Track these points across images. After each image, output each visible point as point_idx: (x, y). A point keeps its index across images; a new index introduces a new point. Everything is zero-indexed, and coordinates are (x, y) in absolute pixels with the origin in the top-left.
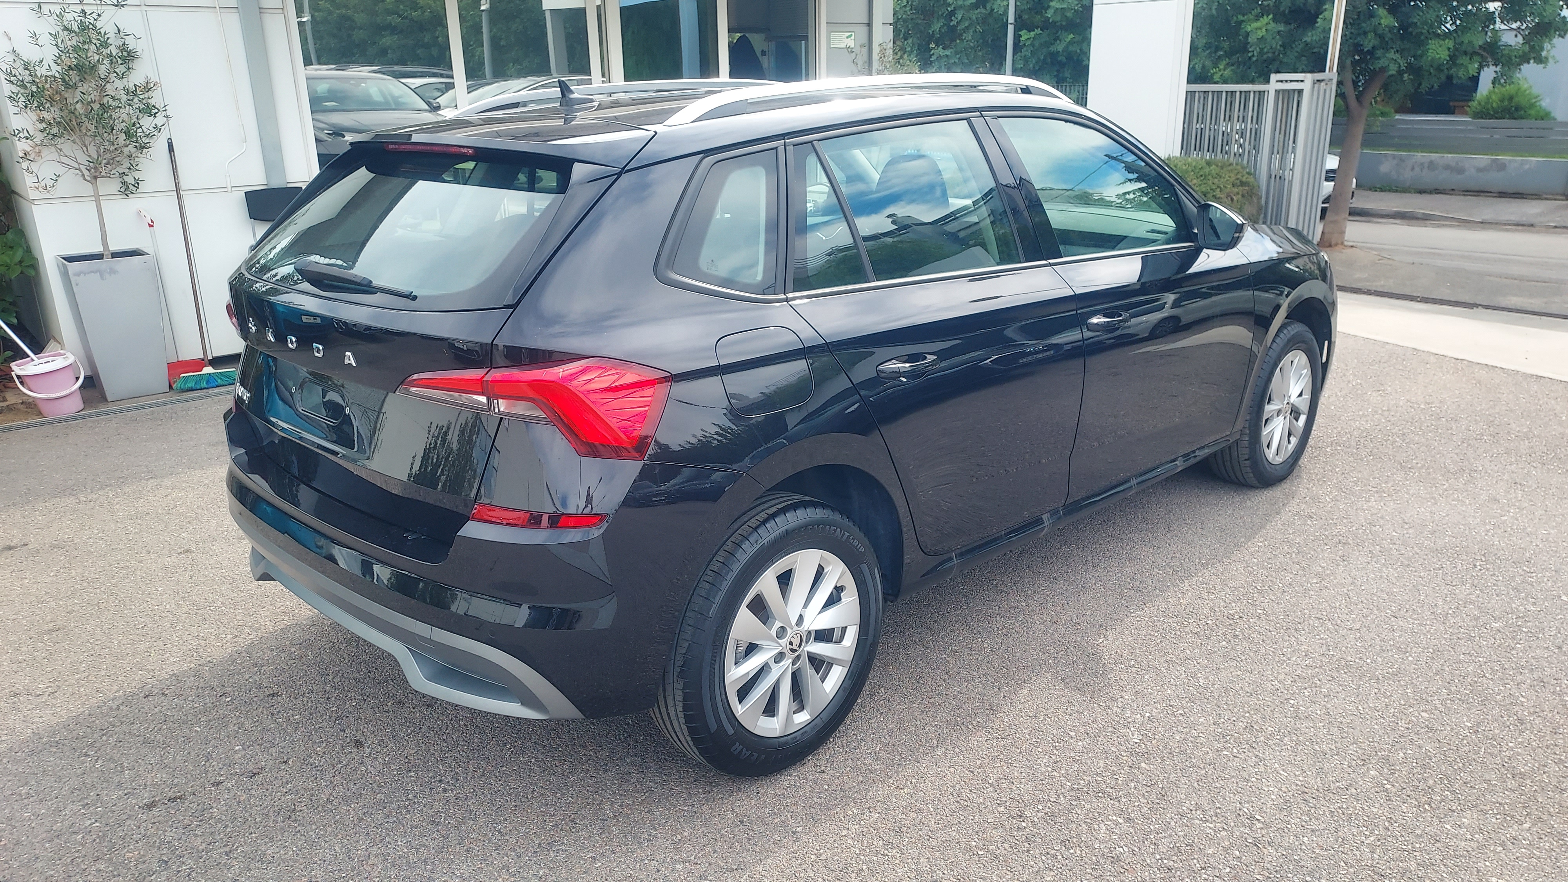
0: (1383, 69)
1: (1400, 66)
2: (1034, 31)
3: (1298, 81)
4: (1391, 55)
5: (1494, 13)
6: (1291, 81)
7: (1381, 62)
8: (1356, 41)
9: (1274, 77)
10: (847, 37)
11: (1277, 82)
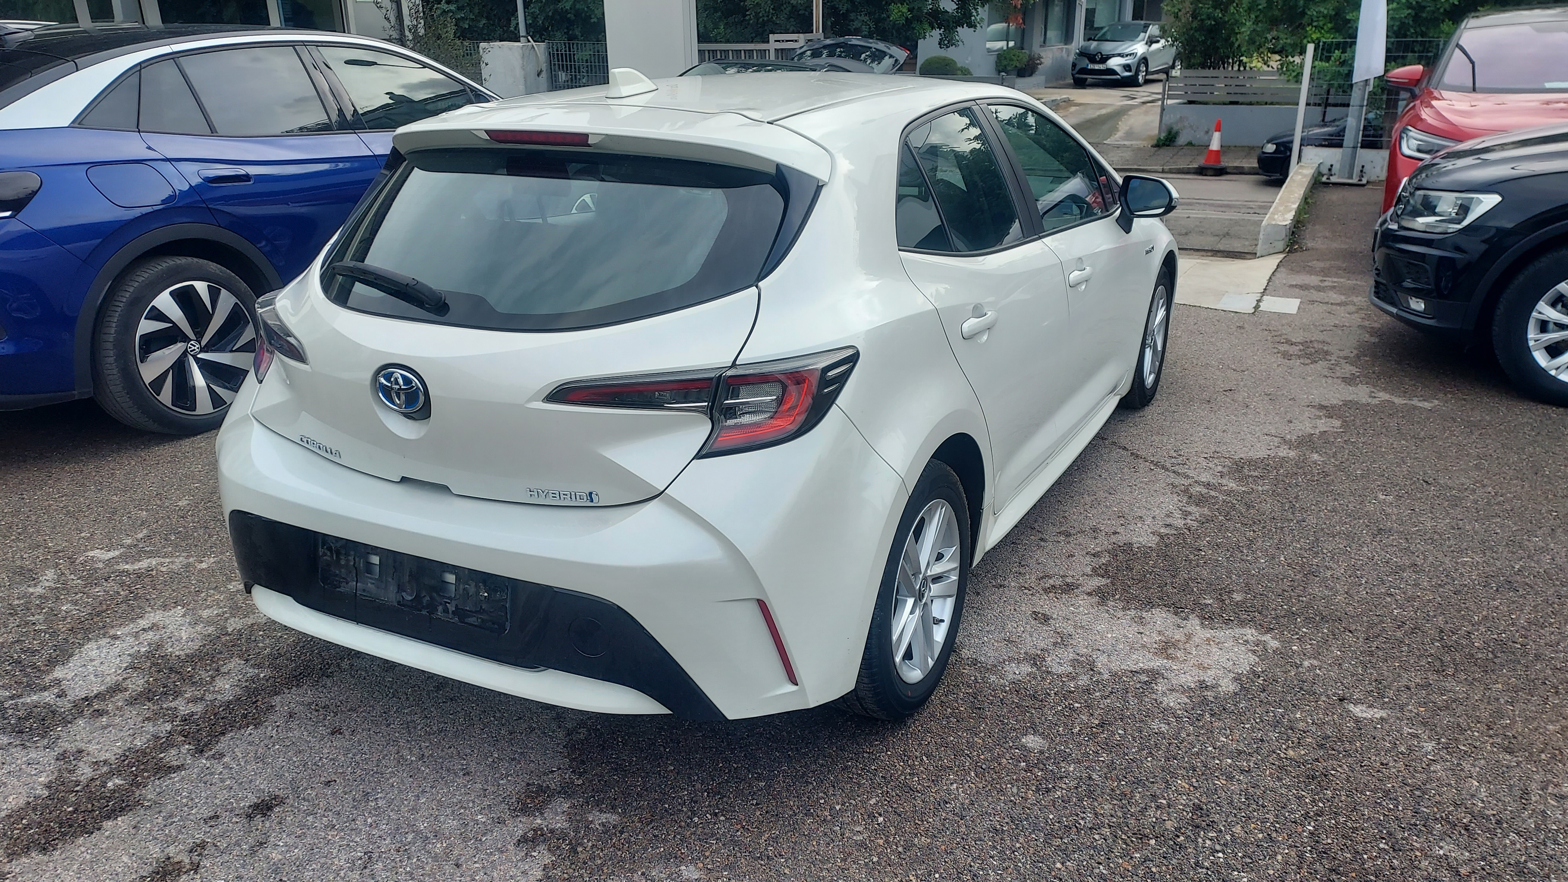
3: (792, 41)
6: (787, 41)
9: (772, 37)
11: (776, 41)
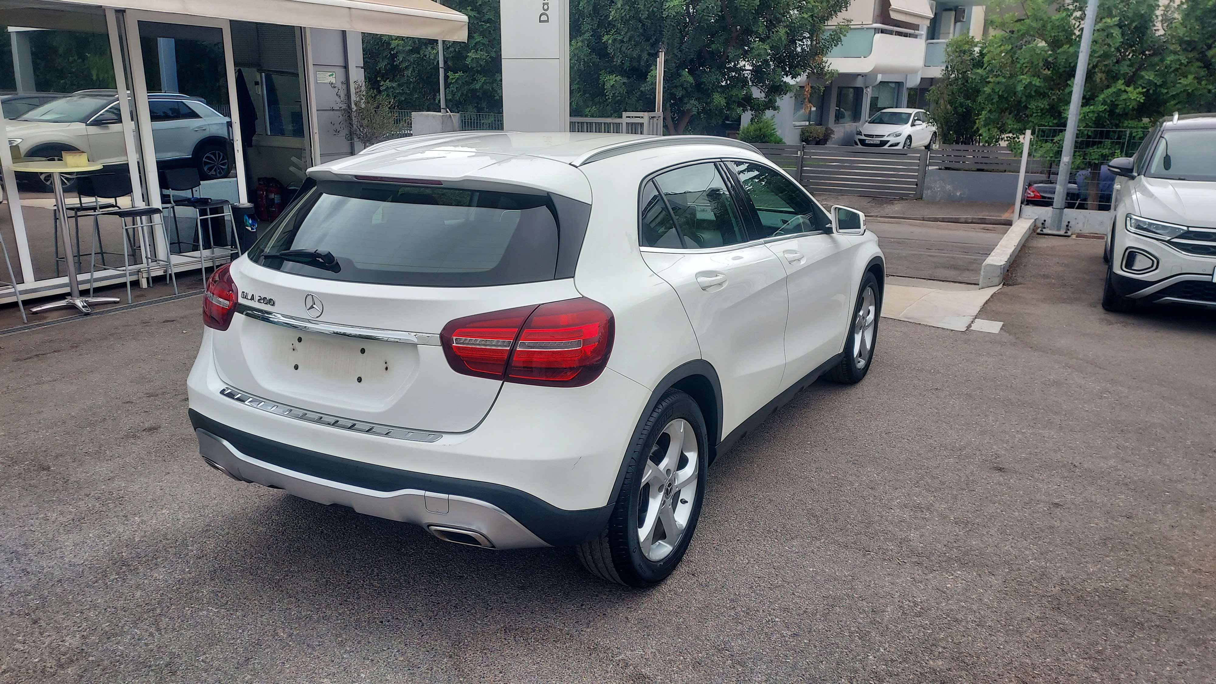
0: (689, 111)
1: (698, 109)
2: (458, 73)
3: (639, 117)
4: (693, 101)
5: (747, 77)
6: (636, 117)
8: (672, 91)
9: (625, 114)
10: (330, 76)
11: (627, 117)
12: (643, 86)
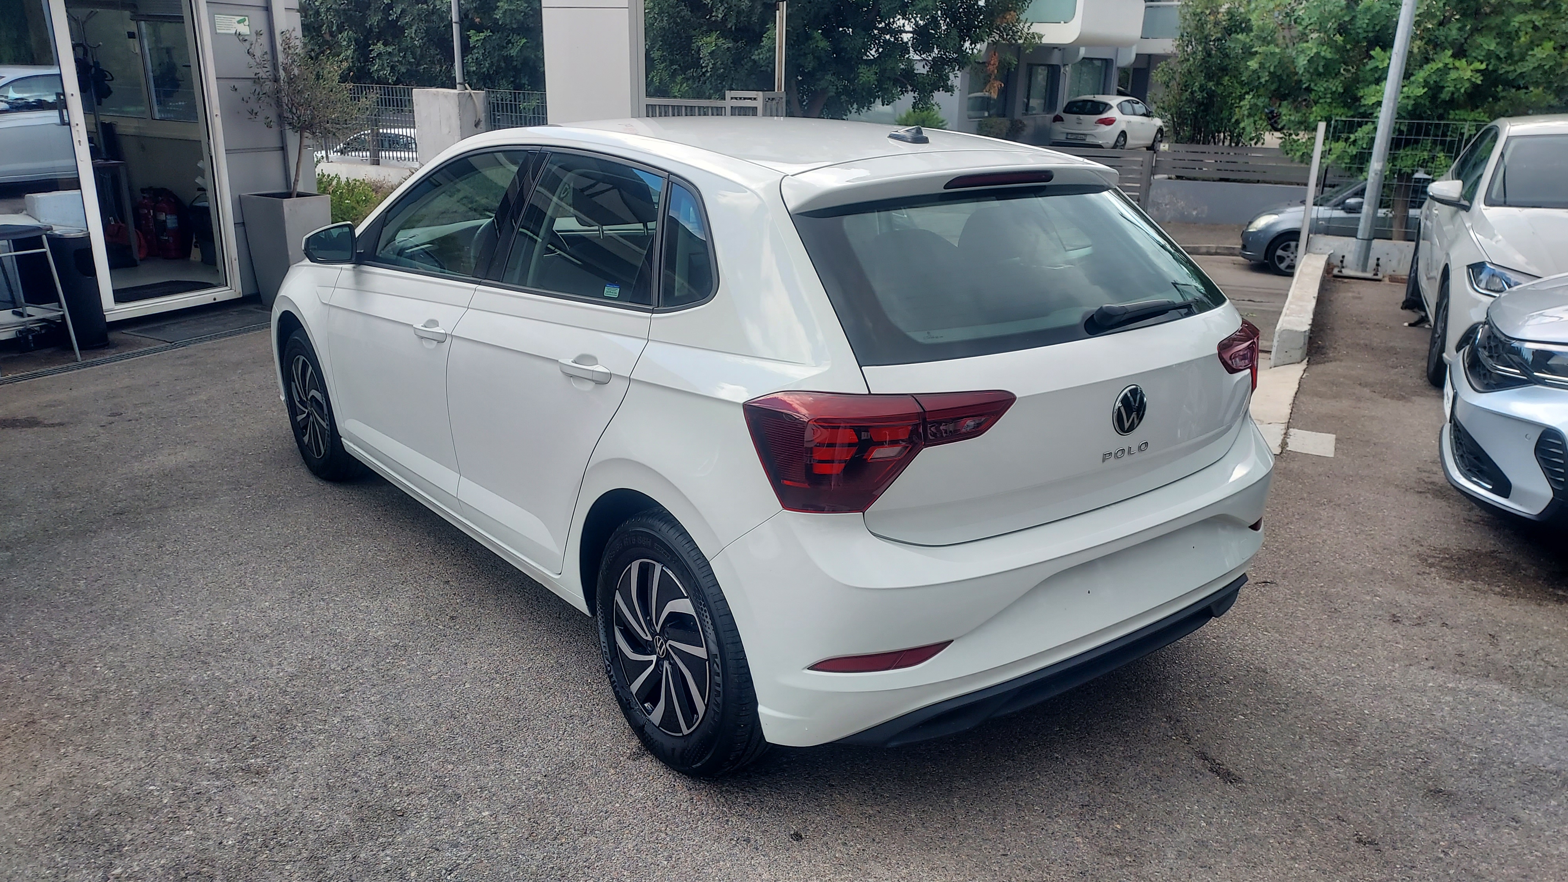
0: (824, 91)
1: (837, 89)
2: (483, 32)
3: (750, 99)
4: (829, 77)
5: (907, 43)
6: (745, 99)
7: (822, 82)
8: (798, 62)
9: (729, 94)
10: (239, 22)
11: (732, 98)
12: (756, 52)
